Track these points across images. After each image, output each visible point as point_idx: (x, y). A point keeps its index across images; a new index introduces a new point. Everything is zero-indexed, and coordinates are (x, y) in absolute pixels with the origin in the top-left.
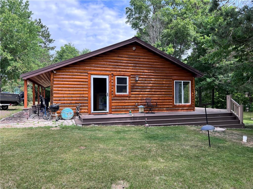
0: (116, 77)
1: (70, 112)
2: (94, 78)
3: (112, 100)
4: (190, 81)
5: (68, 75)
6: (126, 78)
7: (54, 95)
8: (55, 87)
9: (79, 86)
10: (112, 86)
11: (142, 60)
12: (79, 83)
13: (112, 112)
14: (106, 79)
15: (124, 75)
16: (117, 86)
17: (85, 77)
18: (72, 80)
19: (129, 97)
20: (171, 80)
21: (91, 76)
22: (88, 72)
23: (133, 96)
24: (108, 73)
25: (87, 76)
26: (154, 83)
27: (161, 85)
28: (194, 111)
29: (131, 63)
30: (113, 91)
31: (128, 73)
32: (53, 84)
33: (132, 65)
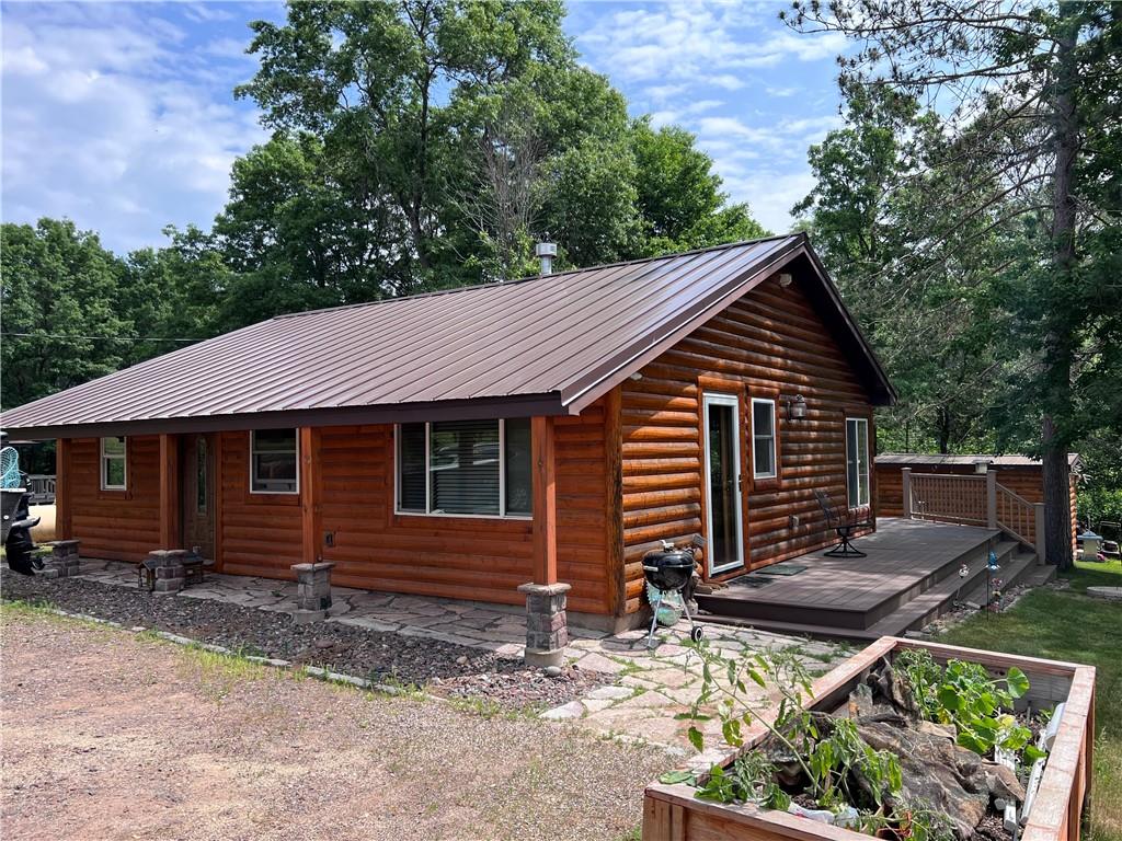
2: (712, 408)
3: (751, 506)
4: (866, 420)
5: (652, 389)
6: (770, 406)
8: (626, 456)
9: (679, 447)
10: (746, 442)
12: (678, 434)
13: (752, 561)
14: (732, 409)
15: (768, 392)
16: (755, 441)
17: (692, 402)
18: (664, 417)
19: (778, 489)
20: (841, 414)
21: (704, 394)
22: (700, 377)
23: (785, 483)
24: (739, 382)
25: (696, 398)
26: (817, 429)
27: (827, 434)
28: (874, 531)
29: (778, 343)
30: (749, 468)
31: (775, 383)
32: (621, 440)
33: (781, 349)
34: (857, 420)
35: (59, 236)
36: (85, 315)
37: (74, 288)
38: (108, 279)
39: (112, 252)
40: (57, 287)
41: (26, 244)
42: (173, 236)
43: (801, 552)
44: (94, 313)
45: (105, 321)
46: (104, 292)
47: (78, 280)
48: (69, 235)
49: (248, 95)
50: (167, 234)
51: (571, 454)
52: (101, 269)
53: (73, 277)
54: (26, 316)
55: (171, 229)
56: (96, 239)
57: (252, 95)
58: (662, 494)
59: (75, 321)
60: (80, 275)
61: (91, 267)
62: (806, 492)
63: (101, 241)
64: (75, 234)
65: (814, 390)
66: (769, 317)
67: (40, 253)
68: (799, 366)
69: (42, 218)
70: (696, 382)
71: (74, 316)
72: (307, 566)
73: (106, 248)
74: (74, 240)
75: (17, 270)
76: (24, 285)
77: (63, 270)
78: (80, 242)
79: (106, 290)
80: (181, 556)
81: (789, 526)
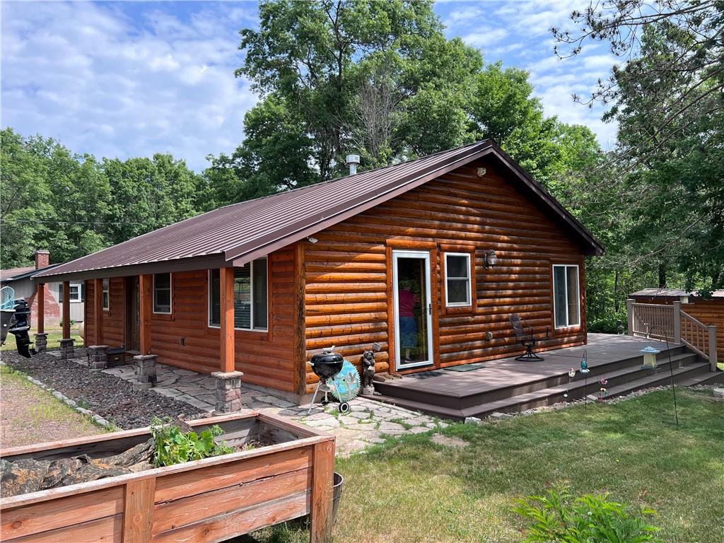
0: (446, 254)
1: (350, 374)
2: (400, 260)
3: (442, 325)
4: (578, 266)
5: (339, 249)
6: (465, 258)
7: (308, 319)
8: (308, 292)
9: (366, 285)
10: (438, 282)
11: (494, 205)
12: (366, 277)
13: (443, 361)
14: (424, 260)
15: (462, 248)
16: (448, 281)
17: (381, 256)
18: (349, 267)
19: (473, 314)
20: (548, 262)
21: (393, 251)
22: (387, 240)
23: (481, 310)
24: (430, 242)
25: (385, 253)
26: (518, 273)
27: (531, 276)
28: (585, 344)
29: (474, 215)
30: (441, 299)
31: (470, 242)
32: (304, 282)
33: (478, 219)
34: (566, 266)
35: (164, 163)
36: (177, 209)
37: (172, 193)
38: (190, 187)
39: (193, 171)
40: (161, 193)
41: (146, 169)
42: (211, 160)
43: (497, 356)
44: (182, 207)
45: (188, 212)
46: (188, 195)
47: (173, 188)
48: (169, 162)
49: (243, 74)
50: (208, 159)
51: (281, 291)
52: (186, 181)
53: (171, 187)
54: (145, 210)
55: (211, 156)
56: (184, 164)
57: (245, 73)
58: (348, 316)
59: (171, 213)
60: (175, 186)
61: (180, 181)
62: (505, 316)
63: (187, 165)
64: (173, 162)
65: (515, 246)
66: (466, 198)
67: (153, 174)
68: (497, 230)
69: (155, 153)
70: (385, 244)
71: (171, 210)
72: (139, 357)
73: (190, 169)
74: (172, 165)
75: (140, 184)
76: (144, 193)
77: (165, 183)
78: (176, 166)
79: (189, 194)
80: (105, 349)
81: (485, 339)
